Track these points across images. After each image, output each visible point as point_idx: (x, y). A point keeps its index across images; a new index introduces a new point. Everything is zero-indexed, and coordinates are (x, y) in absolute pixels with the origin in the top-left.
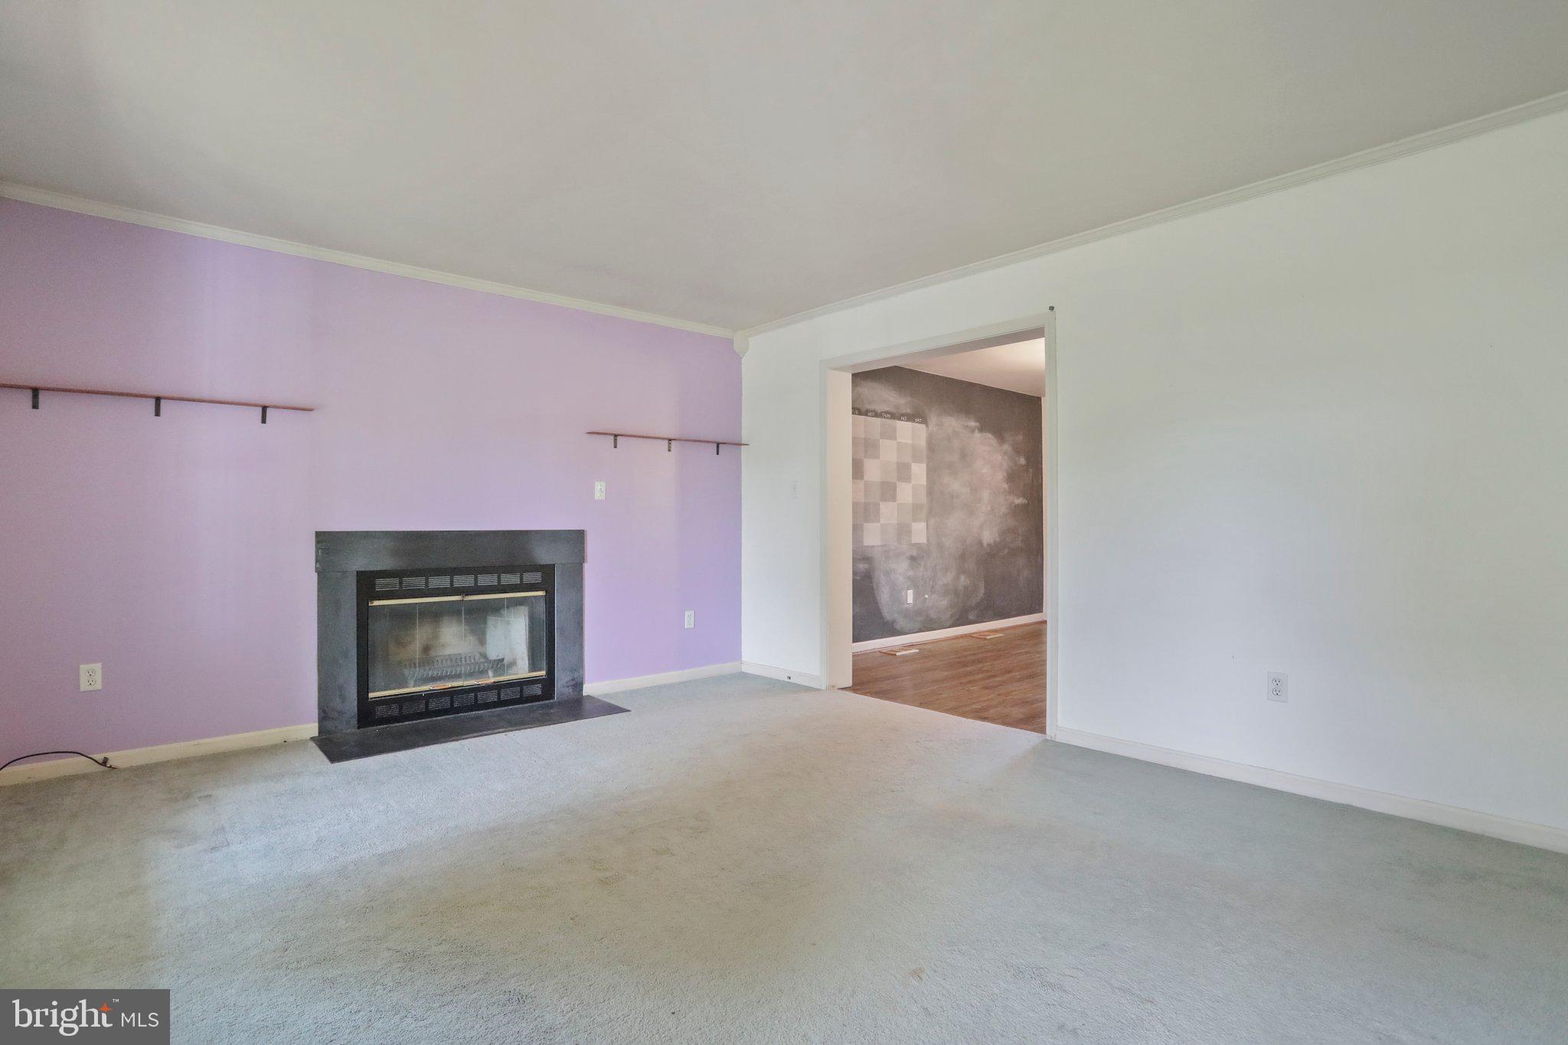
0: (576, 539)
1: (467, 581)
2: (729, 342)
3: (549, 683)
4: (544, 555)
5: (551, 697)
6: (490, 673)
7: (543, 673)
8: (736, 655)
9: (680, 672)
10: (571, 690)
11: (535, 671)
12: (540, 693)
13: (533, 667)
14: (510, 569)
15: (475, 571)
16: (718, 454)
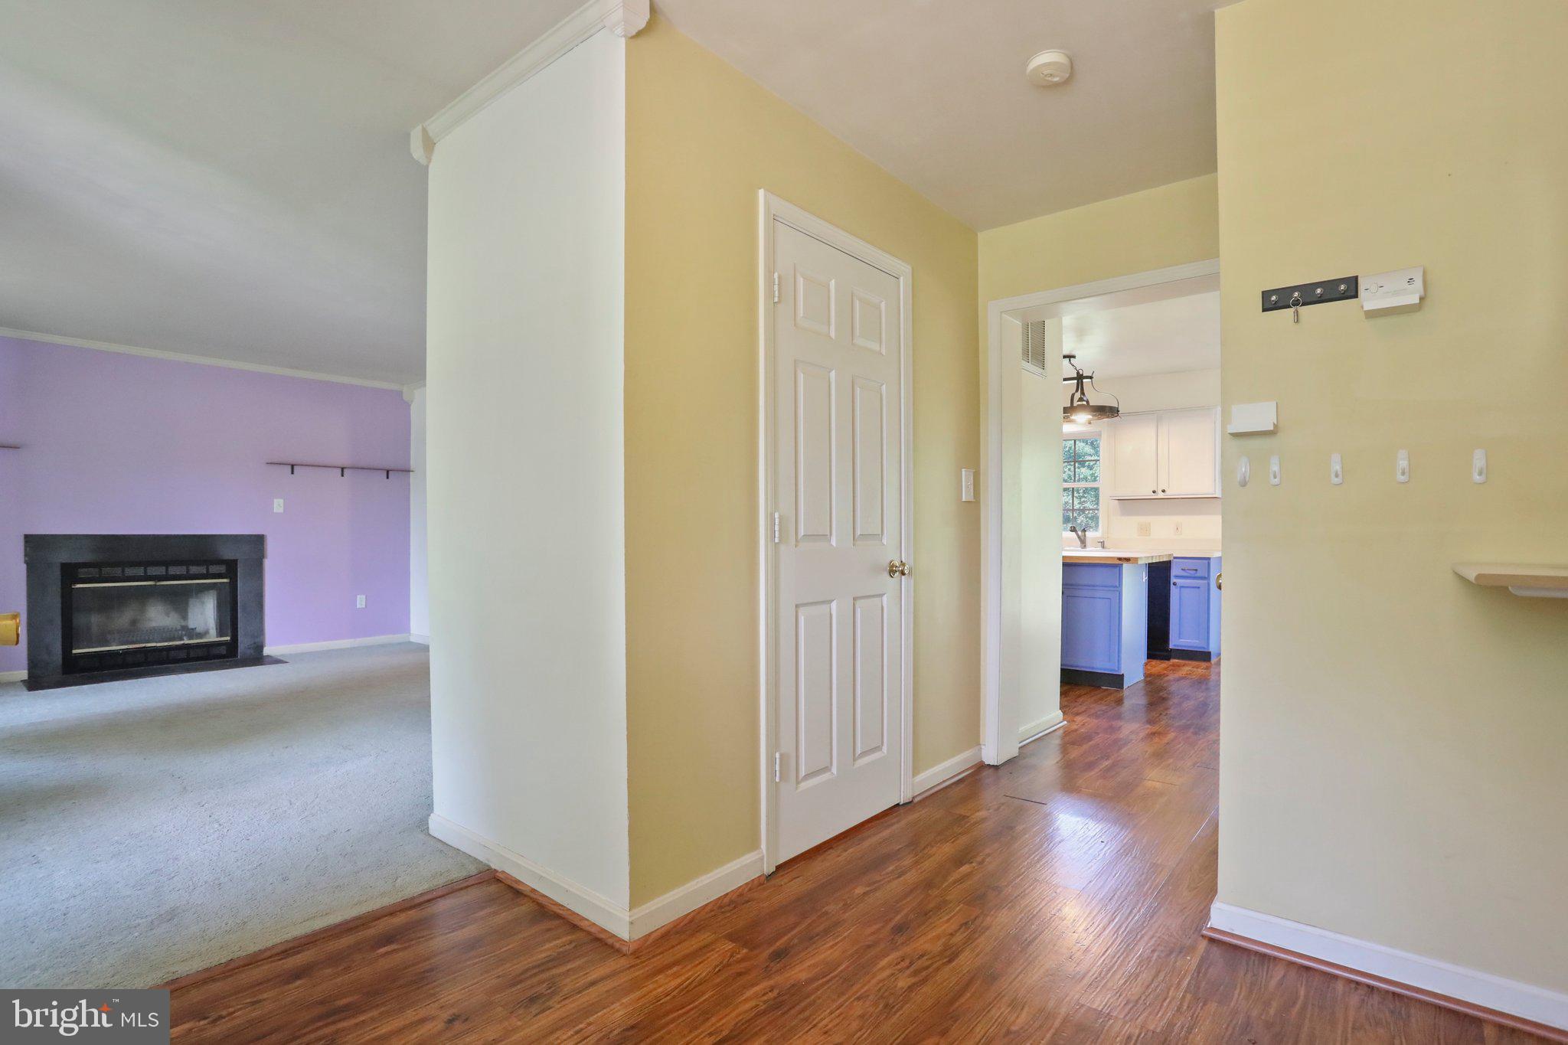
0: (257, 542)
1: (160, 571)
2: (400, 394)
3: (232, 646)
4: (227, 554)
5: (235, 655)
6: (185, 638)
7: (228, 638)
8: (407, 629)
9: (352, 640)
10: (252, 651)
11: (221, 636)
12: (225, 652)
13: (220, 633)
14: (198, 563)
15: (167, 564)
16: (388, 478)
